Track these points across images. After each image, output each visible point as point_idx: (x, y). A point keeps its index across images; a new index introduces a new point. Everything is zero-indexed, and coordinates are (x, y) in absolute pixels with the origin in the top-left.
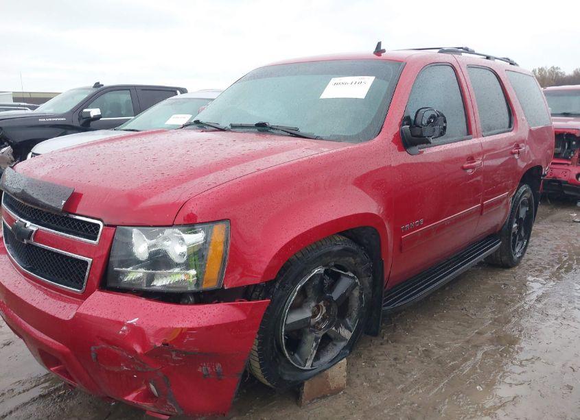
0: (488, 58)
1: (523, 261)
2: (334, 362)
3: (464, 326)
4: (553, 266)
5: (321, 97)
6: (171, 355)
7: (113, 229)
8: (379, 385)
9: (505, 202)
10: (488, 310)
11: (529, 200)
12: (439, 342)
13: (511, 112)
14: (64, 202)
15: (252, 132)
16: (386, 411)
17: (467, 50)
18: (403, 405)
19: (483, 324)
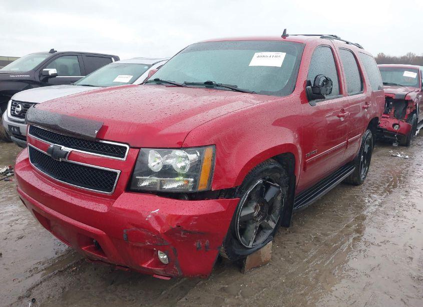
0: (347, 43)
1: (365, 182)
2: (265, 243)
3: (337, 222)
4: (385, 184)
5: (250, 65)
6: (180, 234)
7: (137, 150)
8: (291, 259)
9: (359, 140)
10: (350, 212)
11: (370, 140)
12: (323, 232)
13: (362, 80)
14: (96, 132)
15: (202, 88)
16: (300, 275)
17: (336, 37)
18: (309, 271)
19: (348, 221)
